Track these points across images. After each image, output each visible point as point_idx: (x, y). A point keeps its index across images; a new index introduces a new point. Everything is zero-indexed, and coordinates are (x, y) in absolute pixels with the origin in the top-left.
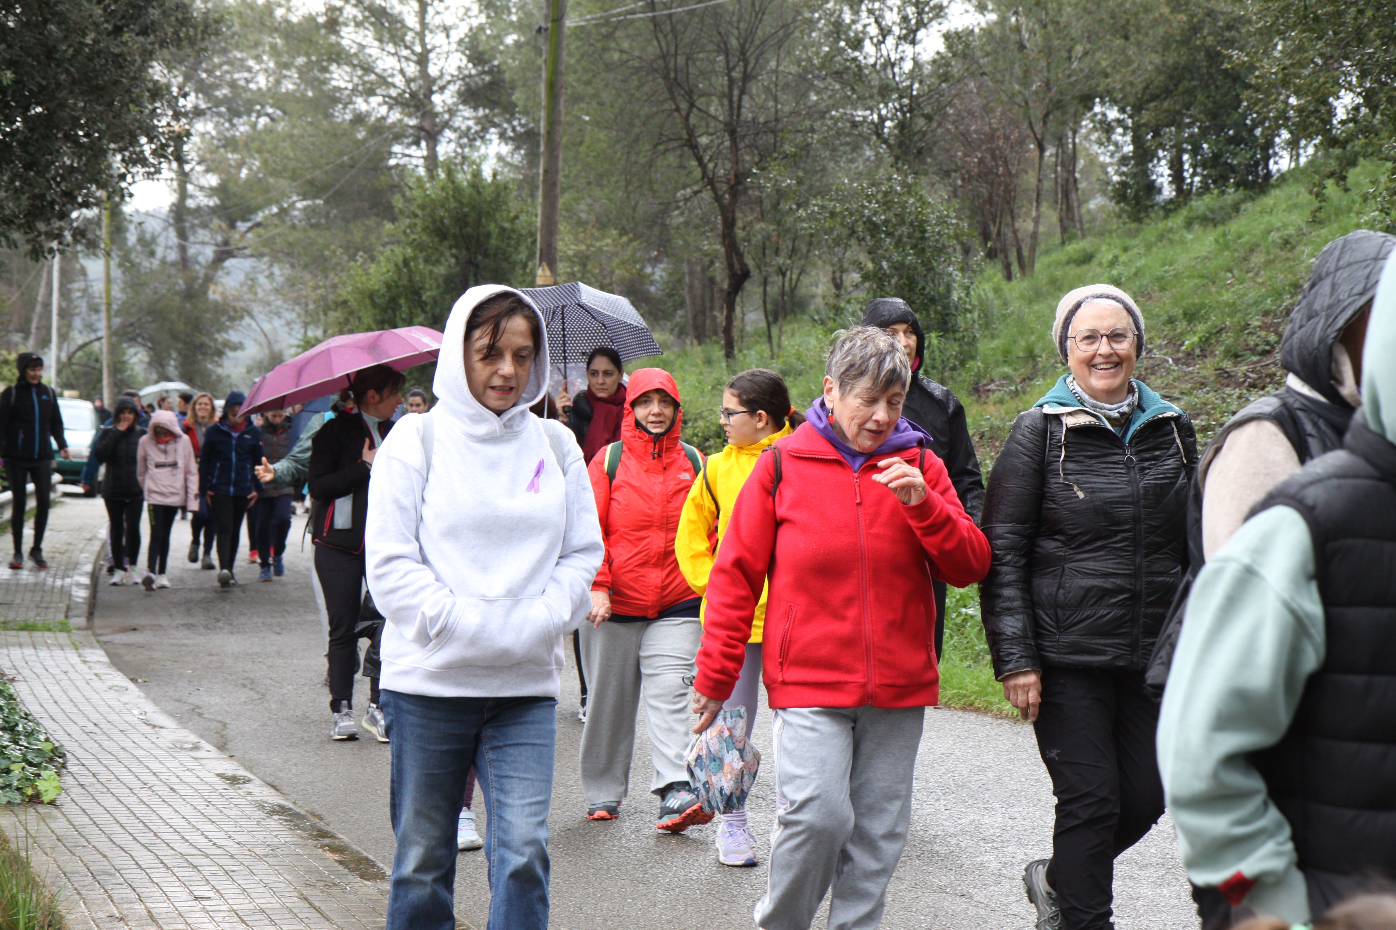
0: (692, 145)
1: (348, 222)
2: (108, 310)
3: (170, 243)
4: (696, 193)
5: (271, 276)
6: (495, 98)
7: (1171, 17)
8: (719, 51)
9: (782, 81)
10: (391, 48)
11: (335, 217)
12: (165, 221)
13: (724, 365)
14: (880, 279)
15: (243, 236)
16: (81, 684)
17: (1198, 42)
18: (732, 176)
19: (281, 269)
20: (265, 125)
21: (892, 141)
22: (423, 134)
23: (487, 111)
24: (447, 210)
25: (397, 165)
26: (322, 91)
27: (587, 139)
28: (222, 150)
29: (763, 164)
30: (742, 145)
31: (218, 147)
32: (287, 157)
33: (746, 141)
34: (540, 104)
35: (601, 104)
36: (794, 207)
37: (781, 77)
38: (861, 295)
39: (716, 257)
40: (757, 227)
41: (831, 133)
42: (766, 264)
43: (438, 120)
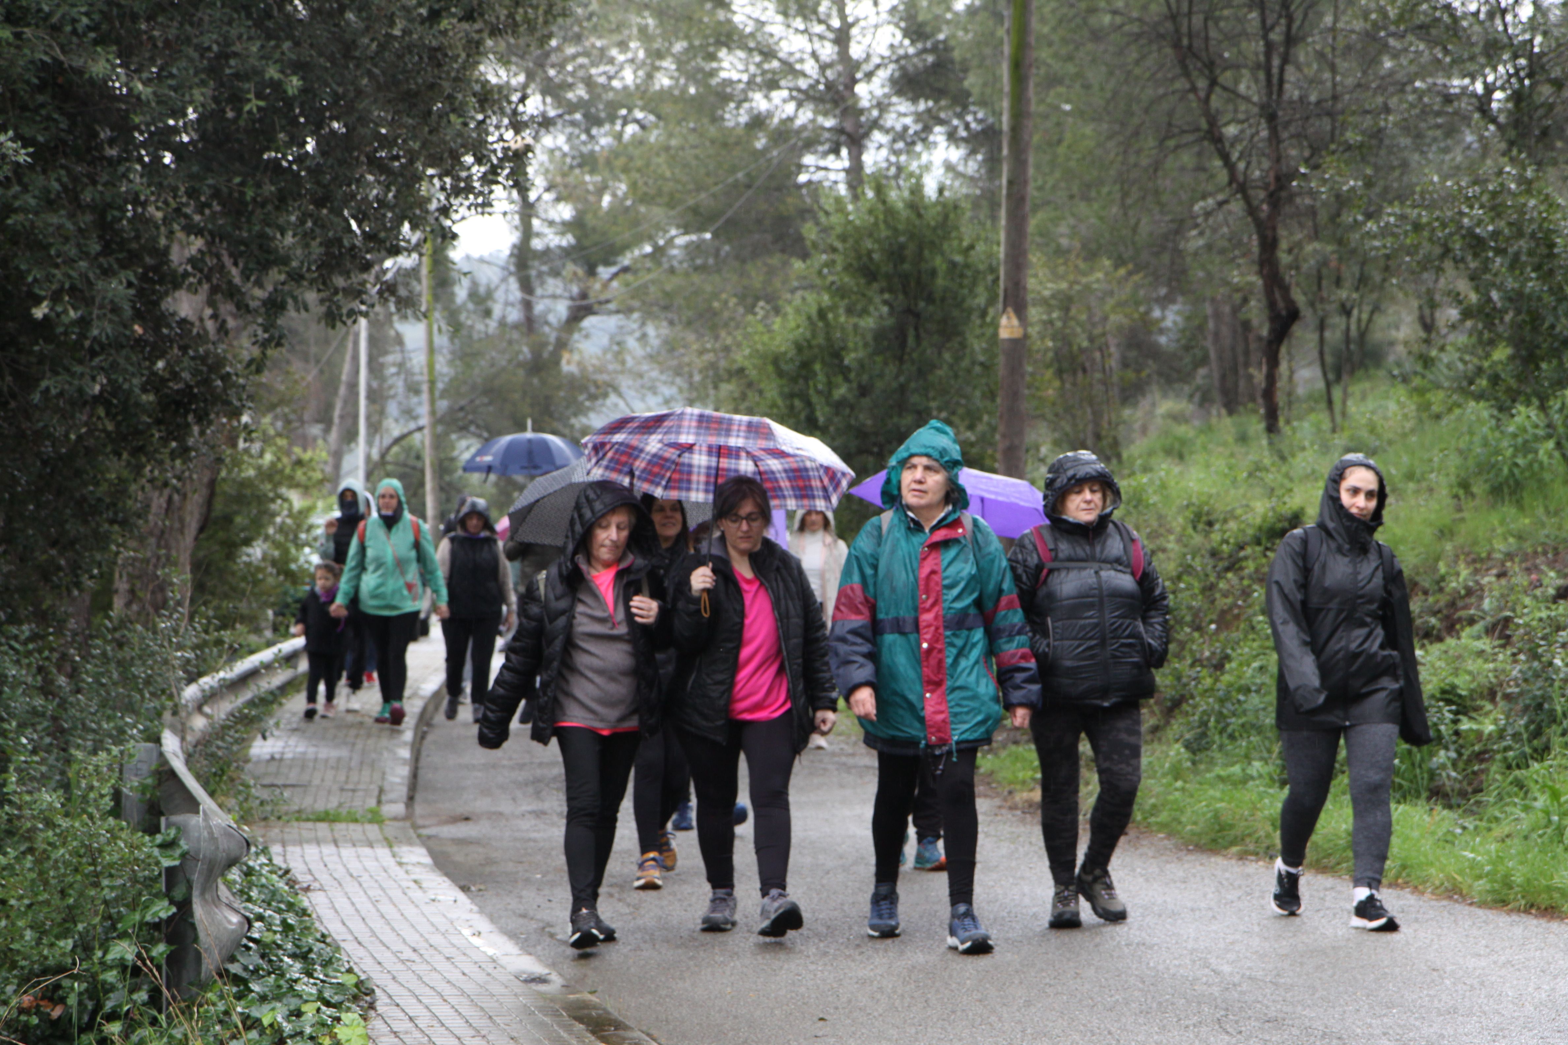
0: (1214, 137)
1: (744, 261)
2: (431, 390)
3: (511, 298)
4: (1221, 204)
5: (643, 337)
6: (940, 85)
8: (1250, 6)
9: (1341, 43)
10: (799, 23)
11: (728, 255)
12: (504, 268)
13: (1264, 442)
14: (1488, 315)
15: (606, 285)
16: (396, 894)
18: (1271, 178)
19: (657, 328)
20: (634, 135)
21: (1502, 119)
22: (843, 138)
23: (930, 103)
24: (877, 241)
25: (810, 182)
26: (708, 86)
27: (1068, 136)
28: (577, 171)
29: (1314, 160)
30: (1285, 135)
31: (572, 167)
32: (663, 177)
33: (1292, 129)
34: (1001, 90)
35: (1087, 87)
36: (1360, 218)
37: (1340, 38)
38: (1462, 339)
39: (1251, 292)
40: (1309, 248)
41: (1414, 112)
42: (1322, 300)
43: (863, 119)
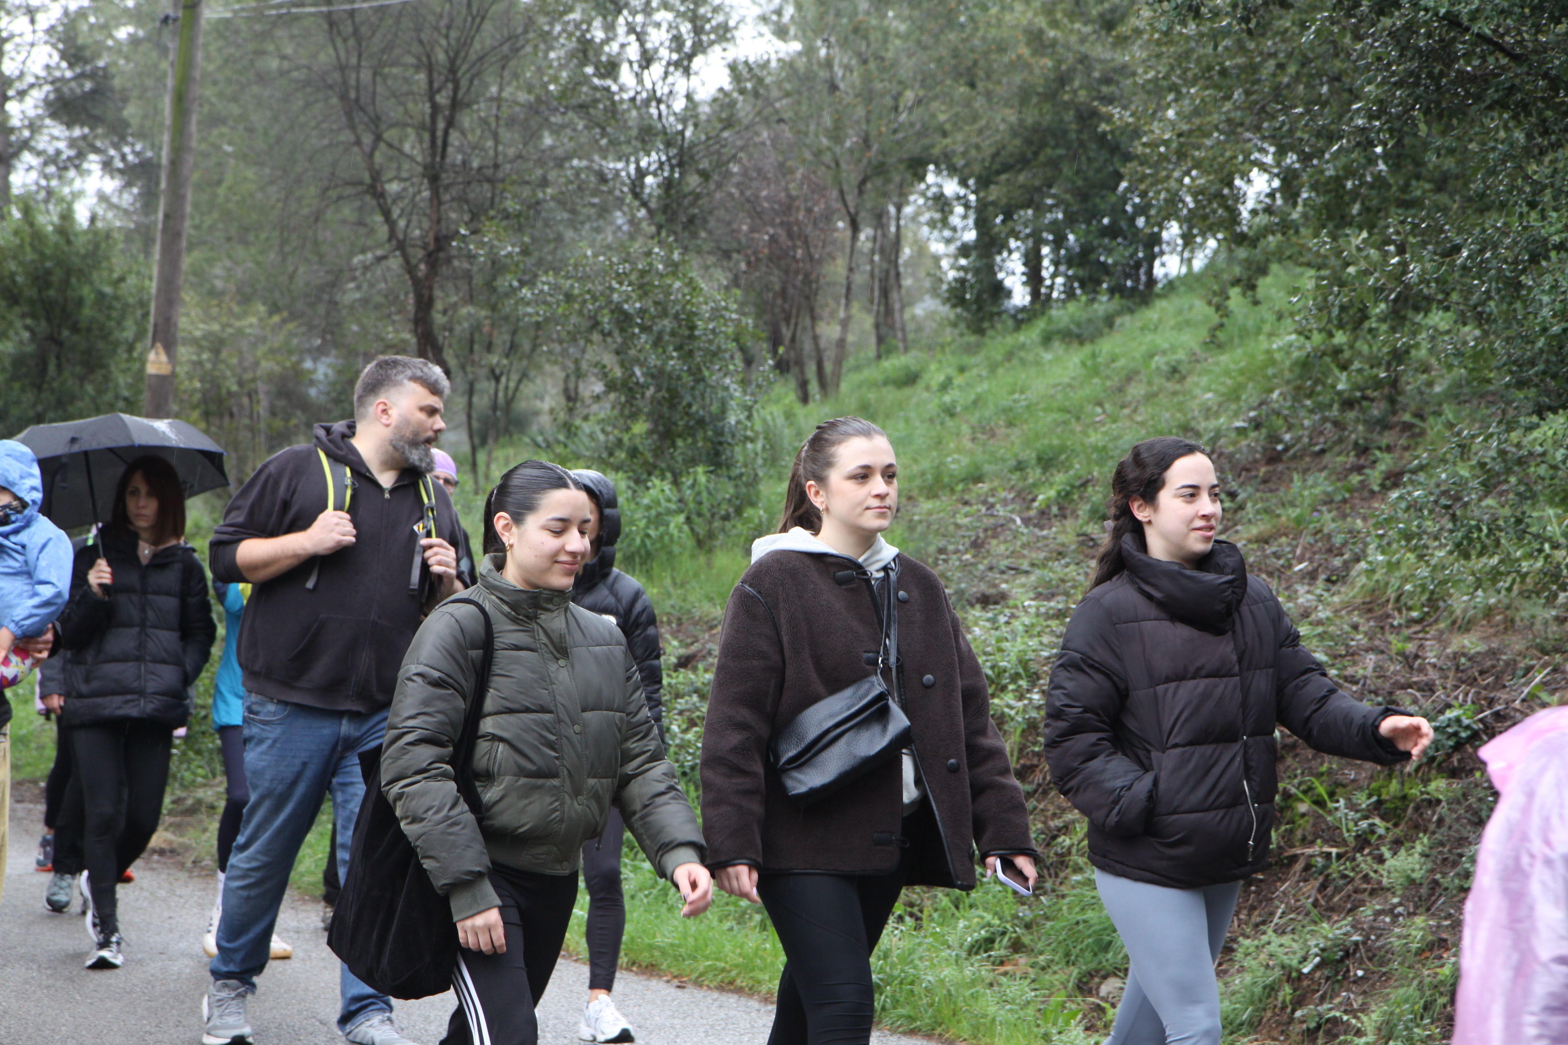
0: (377, 193)
4: (380, 259)
6: (98, 113)
7: (1032, 61)
8: (417, 68)
9: (505, 111)
14: (631, 389)
17: (1066, 97)
18: (430, 239)
21: (653, 205)
23: (86, 130)
24: (21, 263)
27: (229, 178)
29: (475, 225)
30: (447, 197)
33: (454, 192)
34: (162, 125)
35: (250, 130)
36: (515, 284)
37: (504, 109)
38: (604, 410)
40: (464, 311)
41: (570, 187)
42: (473, 363)
43: (13, 138)
